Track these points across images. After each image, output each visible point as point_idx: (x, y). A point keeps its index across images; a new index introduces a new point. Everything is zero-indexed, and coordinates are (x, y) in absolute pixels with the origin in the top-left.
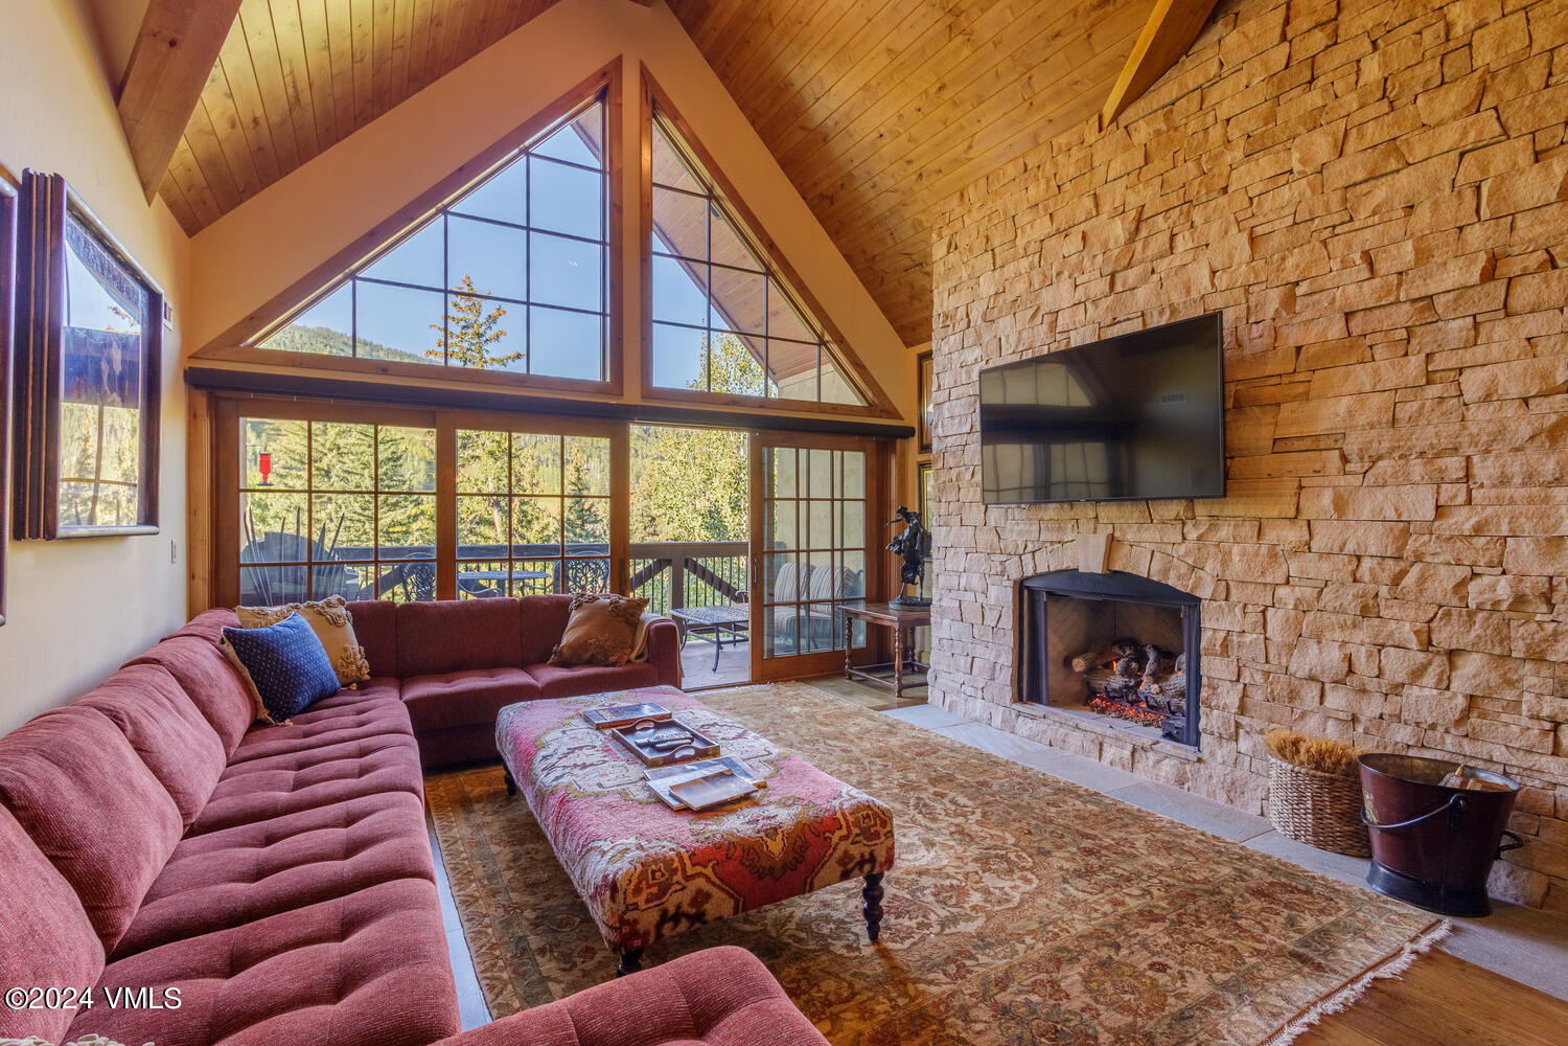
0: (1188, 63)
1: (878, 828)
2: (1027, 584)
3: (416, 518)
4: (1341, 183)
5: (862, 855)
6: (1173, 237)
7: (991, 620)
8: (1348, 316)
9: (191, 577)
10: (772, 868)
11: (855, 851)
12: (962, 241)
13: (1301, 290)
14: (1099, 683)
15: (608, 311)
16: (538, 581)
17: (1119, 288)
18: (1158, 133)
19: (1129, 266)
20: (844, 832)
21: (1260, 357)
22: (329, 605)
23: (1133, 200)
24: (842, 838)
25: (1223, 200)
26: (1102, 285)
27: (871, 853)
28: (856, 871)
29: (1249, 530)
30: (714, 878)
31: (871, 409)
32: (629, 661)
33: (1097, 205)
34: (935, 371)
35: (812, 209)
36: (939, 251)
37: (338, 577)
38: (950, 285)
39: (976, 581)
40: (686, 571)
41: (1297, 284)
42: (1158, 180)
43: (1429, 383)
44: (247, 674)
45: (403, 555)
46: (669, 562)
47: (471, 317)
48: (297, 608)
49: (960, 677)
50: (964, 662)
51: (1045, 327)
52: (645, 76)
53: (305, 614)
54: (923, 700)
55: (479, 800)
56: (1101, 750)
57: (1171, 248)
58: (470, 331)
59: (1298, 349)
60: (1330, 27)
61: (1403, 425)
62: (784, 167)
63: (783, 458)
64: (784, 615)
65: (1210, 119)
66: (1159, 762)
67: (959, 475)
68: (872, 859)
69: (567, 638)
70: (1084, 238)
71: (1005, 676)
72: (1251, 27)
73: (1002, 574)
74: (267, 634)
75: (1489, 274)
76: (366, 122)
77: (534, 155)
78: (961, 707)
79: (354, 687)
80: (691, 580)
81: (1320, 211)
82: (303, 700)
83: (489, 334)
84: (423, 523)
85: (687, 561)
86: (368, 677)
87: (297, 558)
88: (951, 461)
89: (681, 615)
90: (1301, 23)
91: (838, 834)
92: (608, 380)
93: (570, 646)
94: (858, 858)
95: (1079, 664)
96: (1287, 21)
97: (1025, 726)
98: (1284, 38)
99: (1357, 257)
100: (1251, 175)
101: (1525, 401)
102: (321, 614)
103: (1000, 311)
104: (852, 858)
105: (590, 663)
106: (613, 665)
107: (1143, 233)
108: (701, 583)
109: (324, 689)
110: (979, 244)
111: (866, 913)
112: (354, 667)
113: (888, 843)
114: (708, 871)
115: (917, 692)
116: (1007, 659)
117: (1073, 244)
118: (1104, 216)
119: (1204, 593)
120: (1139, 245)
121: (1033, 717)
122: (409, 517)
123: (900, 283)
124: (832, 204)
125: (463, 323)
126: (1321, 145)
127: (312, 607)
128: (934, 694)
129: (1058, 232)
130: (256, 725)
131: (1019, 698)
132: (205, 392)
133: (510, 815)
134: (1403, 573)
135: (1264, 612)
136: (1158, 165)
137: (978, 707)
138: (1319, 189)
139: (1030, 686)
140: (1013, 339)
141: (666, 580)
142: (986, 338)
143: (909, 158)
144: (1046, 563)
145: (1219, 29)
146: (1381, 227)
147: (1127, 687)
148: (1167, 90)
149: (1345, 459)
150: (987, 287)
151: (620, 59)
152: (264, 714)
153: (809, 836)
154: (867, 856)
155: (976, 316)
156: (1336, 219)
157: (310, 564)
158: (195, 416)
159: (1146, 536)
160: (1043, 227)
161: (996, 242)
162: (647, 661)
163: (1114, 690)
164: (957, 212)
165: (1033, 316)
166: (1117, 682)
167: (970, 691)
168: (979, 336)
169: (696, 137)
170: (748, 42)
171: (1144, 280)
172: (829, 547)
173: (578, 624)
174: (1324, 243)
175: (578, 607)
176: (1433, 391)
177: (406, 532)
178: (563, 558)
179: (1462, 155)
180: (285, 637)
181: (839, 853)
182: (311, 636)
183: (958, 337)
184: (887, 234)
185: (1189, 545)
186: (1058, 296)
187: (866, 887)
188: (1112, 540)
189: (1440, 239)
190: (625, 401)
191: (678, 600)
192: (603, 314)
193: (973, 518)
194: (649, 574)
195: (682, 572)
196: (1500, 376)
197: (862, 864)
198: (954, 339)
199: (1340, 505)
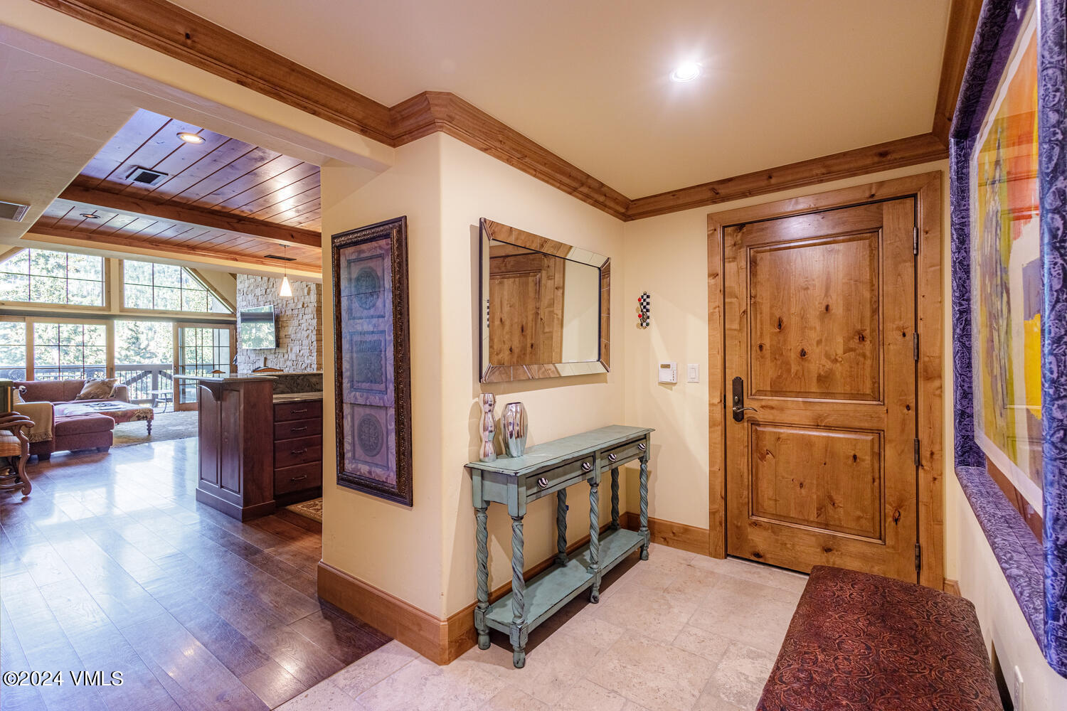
1: (148, 411)
8: (292, 310)
11: (142, 415)
13: (288, 302)
16: (77, 376)
19: (268, 288)
21: (283, 316)
26: (264, 291)
27: (146, 416)
29: (282, 356)
31: (232, 314)
32: (108, 398)
34: (237, 306)
38: (240, 281)
43: (299, 326)
46: (150, 372)
51: (256, 299)
57: (273, 286)
59: (287, 315)
61: (297, 333)
63: (189, 332)
69: (82, 392)
70: (262, 278)
75: (303, 307)
80: (162, 380)
85: (159, 371)
89: (155, 393)
91: (137, 412)
92: (104, 306)
93: (84, 394)
94: (142, 417)
101: (306, 331)
103: (249, 292)
105: (92, 398)
106: (101, 399)
107: (270, 281)
111: (148, 429)
113: (152, 414)
117: (259, 279)
134: (297, 364)
140: (251, 301)
141: (149, 380)
142: (247, 299)
144: (257, 365)
149: (292, 340)
150: (247, 285)
155: (245, 292)
159: (270, 357)
162: (115, 398)
165: (254, 295)
173: (87, 387)
175: (88, 383)
176: (299, 328)
178: (84, 368)
179: (301, 282)
185: (276, 359)
186: (258, 292)
187: (147, 424)
188: (266, 359)
189: (300, 298)
190: (112, 313)
191: (155, 387)
192: (103, 282)
193: (245, 353)
194: (140, 377)
195: (158, 377)
196: (304, 326)
197: (145, 418)
198: (241, 298)
199: (291, 350)
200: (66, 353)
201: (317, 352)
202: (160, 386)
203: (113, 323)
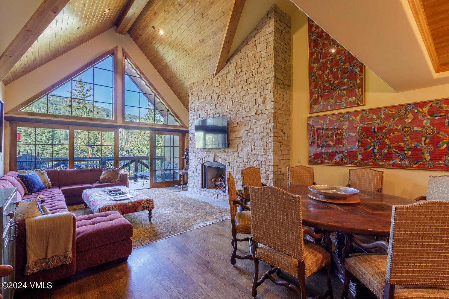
0: (225, 68)
1: (150, 202)
2: (204, 164)
3: (61, 149)
4: (242, 95)
5: (147, 206)
6: (223, 99)
7: (198, 172)
8: (243, 117)
9: (5, 164)
10: (129, 208)
11: (145, 206)
12: (194, 93)
13: (238, 112)
14: (216, 184)
15: (114, 103)
17: (216, 108)
18: (221, 80)
19: (217, 104)
20: (143, 202)
21: (233, 123)
22: (41, 170)
23: (218, 92)
24: (143, 203)
25: (229, 94)
26: (214, 107)
27: (149, 206)
28: (146, 209)
29: (232, 154)
30: (118, 209)
31: (181, 126)
32: (116, 182)
33: (213, 91)
34: (189, 120)
35: (165, 81)
36: (190, 95)
37: (42, 164)
38: (192, 102)
39: (196, 164)
40: (138, 163)
41: (238, 111)
42: (221, 89)
43: (251, 130)
44: (23, 184)
45: (60, 159)
46: (134, 161)
47: (81, 90)
48: (33, 171)
49: (193, 184)
50: (193, 181)
51: (206, 113)
52: (123, 51)
53: (35, 172)
54: (187, 190)
55: (78, 209)
56: (213, 196)
57: (223, 101)
58: (81, 94)
59: (238, 122)
60: (241, 68)
61: (248, 136)
62: (158, 72)
63: (159, 137)
64: (159, 173)
65: (228, 80)
66: (221, 196)
67: (193, 142)
68: (149, 207)
69: (101, 177)
70: (211, 97)
71: (200, 183)
72: (232, 65)
73: (199, 162)
74: (28, 176)
75: (256, 114)
76: (51, 60)
77: (95, 67)
78: (193, 191)
79: (48, 188)
80: (140, 166)
81: (240, 99)
82: (36, 189)
83: (87, 95)
84: (64, 151)
85: (139, 161)
86: (51, 186)
87: (31, 160)
88: (192, 139)
89: (136, 174)
90: (238, 67)
91: (142, 203)
92: (114, 119)
93: (102, 179)
94: (146, 207)
95: (213, 180)
96: (236, 66)
97: (203, 193)
98: (236, 69)
99: (244, 108)
100: (233, 91)
101: (260, 134)
102: (39, 172)
103: (200, 109)
104: (145, 207)
105: (106, 182)
106: (112, 182)
107: (219, 98)
108: (143, 166)
109: (41, 188)
110: (196, 94)
111: (149, 217)
112: (48, 184)
113: (152, 204)
114: (117, 207)
115: (185, 189)
116: (200, 180)
117: (210, 98)
118: (214, 94)
119: (227, 165)
120: (219, 100)
121: (204, 191)
122: (59, 149)
123: (185, 99)
124: (169, 81)
125: (78, 91)
126: (240, 88)
127: (37, 170)
128: (188, 188)
129: (208, 95)
130: (25, 194)
131: (202, 187)
132: (9, 121)
133: (85, 211)
134: (248, 160)
135: (234, 168)
136: (221, 86)
137: (195, 190)
138: (240, 95)
139: (204, 185)
140: (201, 115)
141: (133, 166)
142: (197, 114)
143: (183, 75)
144: (206, 160)
145: (228, 64)
146: (246, 104)
147: (220, 184)
148: (222, 73)
149: (242, 142)
150: (197, 104)
151: (117, 47)
152: (27, 192)
153: (137, 203)
154: (148, 207)
155: (196, 109)
156: (241, 101)
157: (35, 161)
158: (6, 127)
159: (219, 155)
160: (205, 94)
161: (199, 94)
162: (120, 182)
163: (219, 185)
164: (193, 87)
165: (204, 111)
166: (219, 183)
167: (194, 187)
168: (196, 114)
169: (136, 65)
170: (147, 46)
171: (219, 107)
172: (170, 157)
173: (104, 174)
174: (240, 105)
175: (104, 170)
176: (251, 131)
177: (58, 154)
178: (102, 160)
179: (254, 94)
180: (32, 176)
181: (142, 206)
182: (37, 176)
183: (193, 113)
184: (181, 89)
185: (225, 156)
186: (208, 107)
187: (148, 212)
188: (215, 156)
189: (252, 107)
190: (118, 124)
191: (136, 170)
192: (113, 104)
193: (195, 151)
194: (128, 164)
195: (137, 164)
196: (257, 130)
197: (147, 208)
198: (192, 113)
199: (242, 149)
200: (93, 149)
201: (273, 151)
202: (138, 171)
203: (118, 130)
